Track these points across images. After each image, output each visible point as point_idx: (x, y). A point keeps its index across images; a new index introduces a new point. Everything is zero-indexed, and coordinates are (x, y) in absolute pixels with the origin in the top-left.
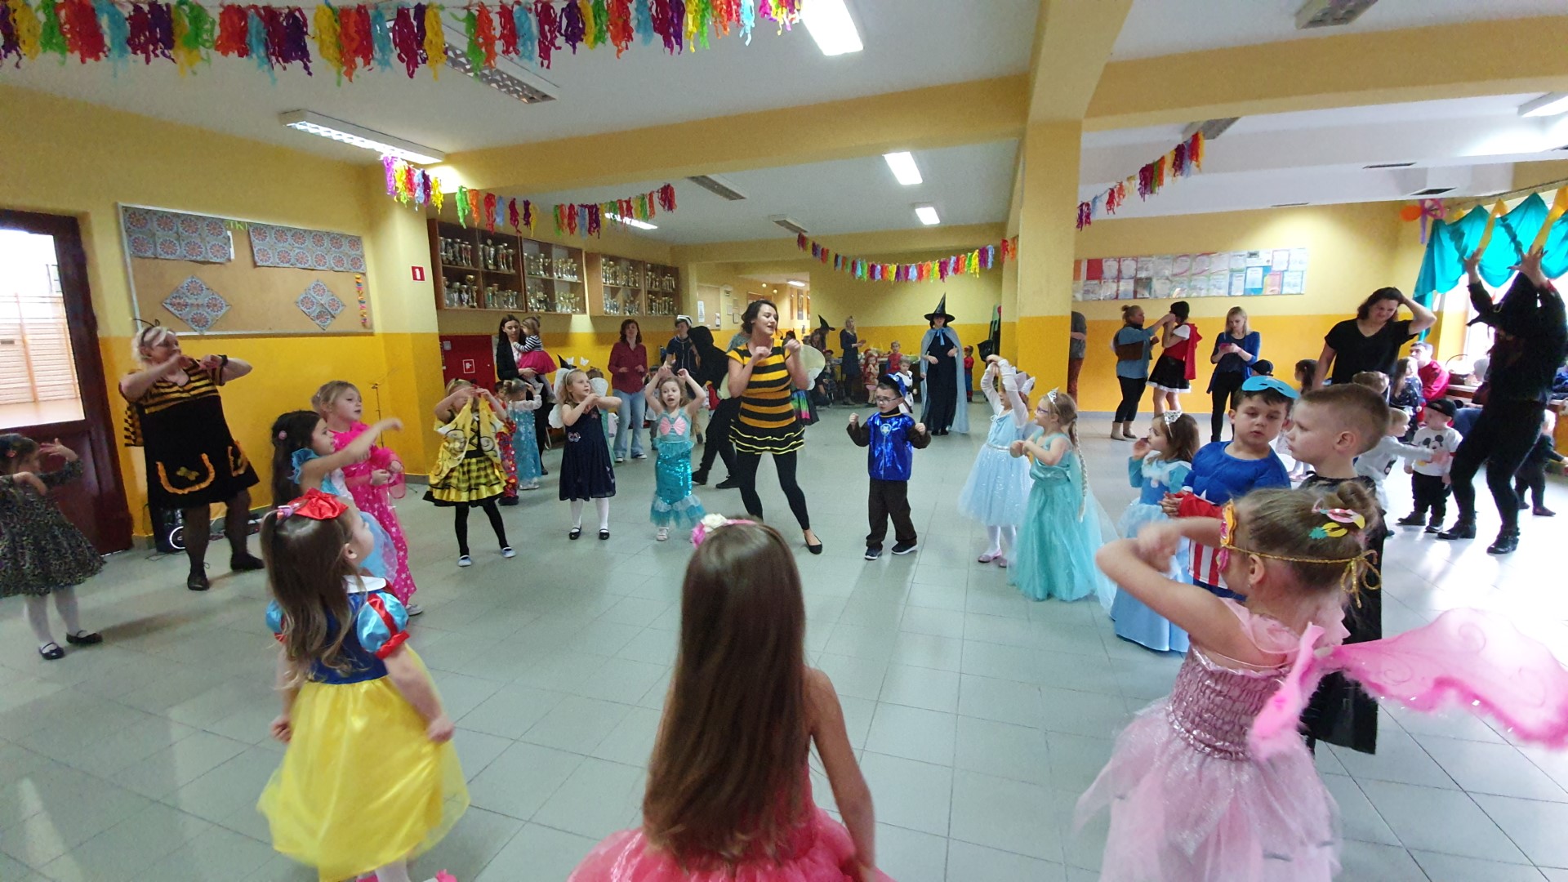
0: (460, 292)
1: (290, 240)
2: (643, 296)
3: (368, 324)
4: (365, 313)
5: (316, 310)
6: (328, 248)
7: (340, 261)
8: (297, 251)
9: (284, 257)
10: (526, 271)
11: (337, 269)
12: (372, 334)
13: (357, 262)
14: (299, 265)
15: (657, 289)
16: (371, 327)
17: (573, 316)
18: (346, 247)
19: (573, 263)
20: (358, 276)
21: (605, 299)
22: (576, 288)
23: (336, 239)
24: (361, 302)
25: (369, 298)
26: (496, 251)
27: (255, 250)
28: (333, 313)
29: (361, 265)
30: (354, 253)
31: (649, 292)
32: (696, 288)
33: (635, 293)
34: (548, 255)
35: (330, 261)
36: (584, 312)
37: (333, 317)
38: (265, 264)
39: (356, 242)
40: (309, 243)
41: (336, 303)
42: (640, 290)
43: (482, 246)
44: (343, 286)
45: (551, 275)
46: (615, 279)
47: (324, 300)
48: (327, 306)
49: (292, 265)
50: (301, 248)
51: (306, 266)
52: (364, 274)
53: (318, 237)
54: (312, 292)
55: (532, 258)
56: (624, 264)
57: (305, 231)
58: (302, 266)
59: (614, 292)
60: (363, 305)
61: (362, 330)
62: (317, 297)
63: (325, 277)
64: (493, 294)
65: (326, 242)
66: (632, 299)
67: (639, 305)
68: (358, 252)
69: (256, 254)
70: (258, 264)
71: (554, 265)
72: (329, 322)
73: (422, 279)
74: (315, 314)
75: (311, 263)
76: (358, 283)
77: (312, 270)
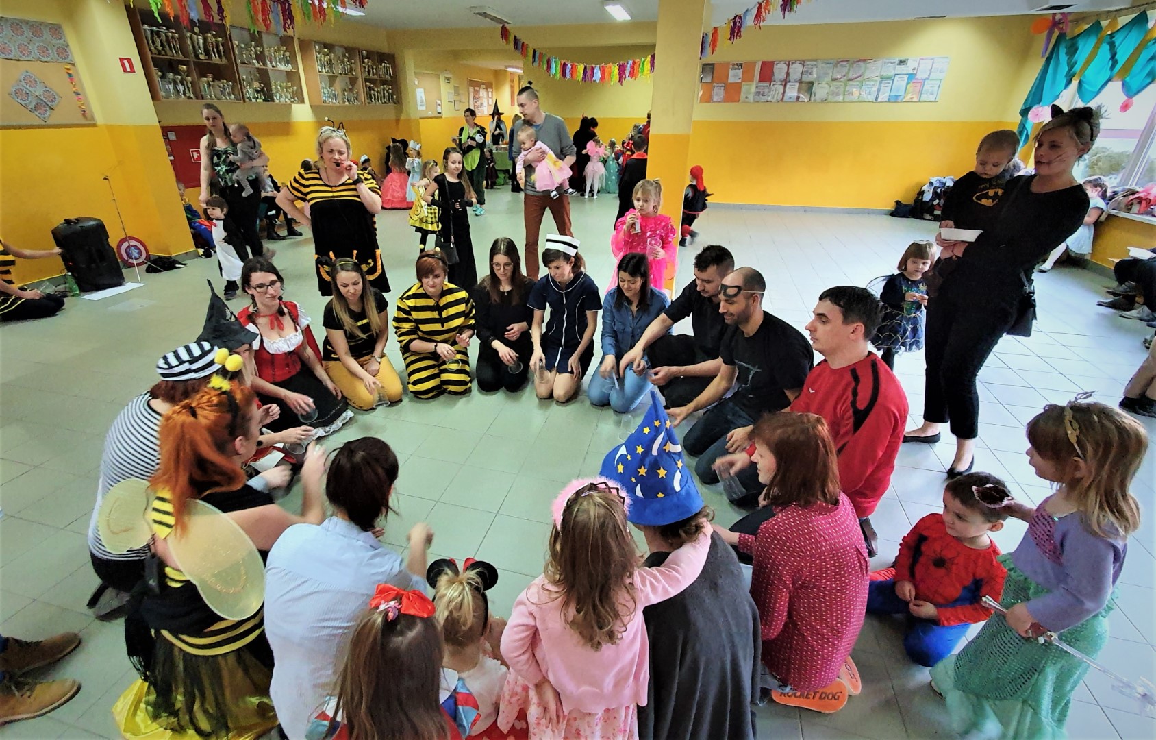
0: (175, 83)
2: (360, 83)
3: (88, 116)
4: (83, 104)
5: (32, 102)
6: (30, 37)
7: (44, 49)
10: (239, 61)
11: (43, 59)
12: (94, 125)
13: (64, 50)
14: (5, 56)
15: (376, 77)
16: (93, 118)
17: (293, 105)
18: (47, 35)
19: (285, 51)
20: (68, 67)
21: (323, 88)
22: (292, 76)
23: (36, 28)
24: (77, 93)
25: (82, 88)
26: (205, 40)
28: (50, 104)
29: (68, 56)
30: (57, 41)
31: (367, 80)
32: (413, 74)
33: (353, 81)
34: (259, 43)
35: (34, 48)
36: (302, 101)
37: (52, 109)
39: (56, 30)
40: (8, 32)
41: (50, 94)
42: (357, 79)
43: (188, 34)
44: (53, 77)
45: (265, 64)
46: (331, 68)
47: (39, 91)
48: (42, 97)
51: (11, 56)
52: (73, 65)
53: (16, 25)
54: (23, 83)
55: (243, 45)
56: (339, 51)
58: (8, 57)
59: (332, 80)
60: (80, 96)
61: (84, 122)
62: (30, 88)
63: (35, 68)
64: (209, 85)
65: (28, 33)
66: (350, 87)
67: (357, 93)
68: (62, 41)
71: (266, 53)
72: (48, 113)
73: (133, 71)
74: (32, 106)
75: (15, 53)
76: (68, 73)
77: (19, 60)
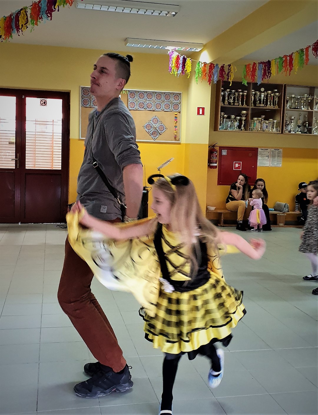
1: (146, 97)
3: (177, 139)
4: (176, 132)
5: (152, 130)
6: (163, 100)
7: (168, 106)
8: (148, 102)
9: (141, 105)
11: (165, 110)
12: (179, 144)
13: (177, 107)
16: (180, 140)
18: (172, 99)
20: (176, 114)
23: (167, 95)
24: (176, 127)
25: (180, 125)
27: (129, 103)
28: (160, 132)
29: (179, 108)
30: (176, 102)
35: (163, 105)
37: (160, 134)
38: (132, 109)
39: (178, 96)
40: (154, 98)
41: (163, 128)
44: (167, 118)
47: (157, 125)
48: (157, 129)
49: (144, 109)
50: (150, 101)
51: (151, 109)
52: (180, 112)
53: (159, 95)
54: (151, 122)
57: (153, 92)
58: (149, 110)
61: (174, 141)
62: (154, 125)
63: (159, 114)
65: (163, 98)
68: (178, 101)
69: (129, 105)
73: (203, 114)
74: (151, 133)
75: (153, 108)
76: (176, 117)
77: (154, 111)
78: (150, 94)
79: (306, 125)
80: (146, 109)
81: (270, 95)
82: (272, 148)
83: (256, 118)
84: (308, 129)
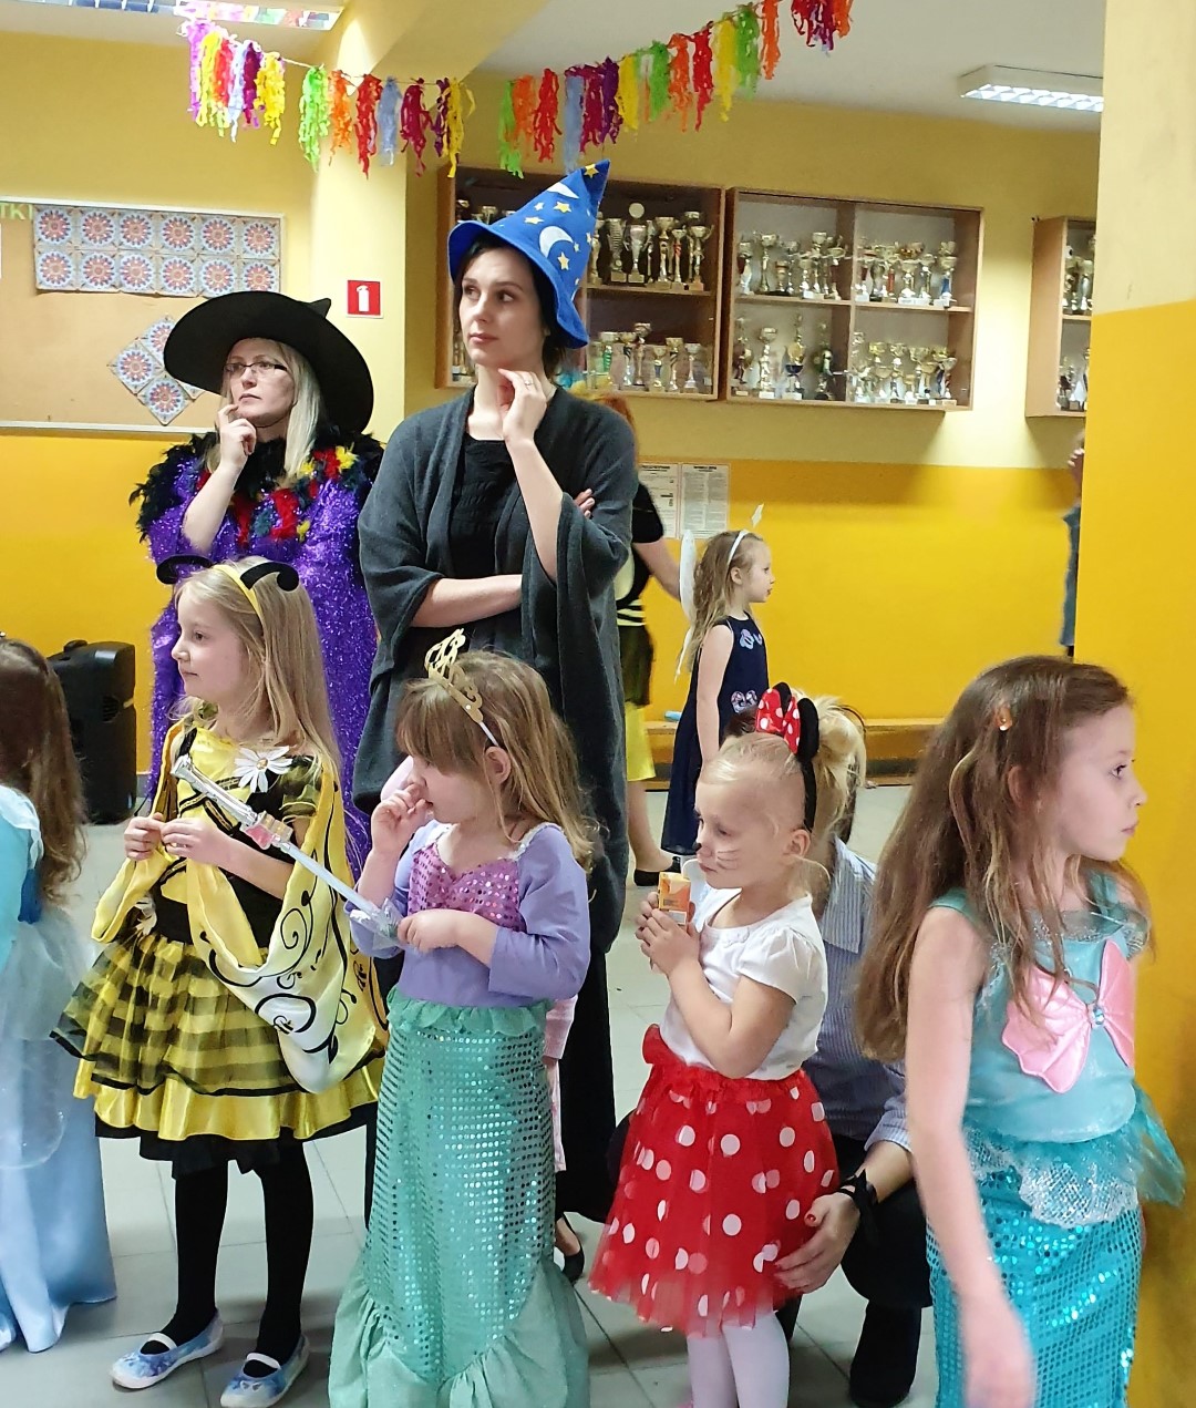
1: (117, 236)
5: (154, 380)
6: (198, 248)
7: (220, 274)
8: (127, 256)
9: (99, 271)
10: (734, 284)
13: (263, 278)
14: (128, 287)
18: (239, 245)
23: (217, 228)
27: (39, 261)
30: (257, 255)
35: (199, 271)
37: (190, 399)
38: (59, 287)
40: (155, 240)
49: (112, 286)
50: (135, 250)
51: (143, 288)
53: (178, 224)
54: (148, 343)
57: (152, 214)
58: (133, 289)
65: (197, 238)
68: (267, 255)
69: (39, 268)
70: (41, 287)
72: (178, 408)
73: (375, 308)
74: (150, 393)
75: (153, 283)
77: (157, 296)
78: (135, 223)
79: (823, 363)
80: (121, 285)
81: (669, 233)
82: (687, 461)
83: (609, 336)
84: (828, 379)
